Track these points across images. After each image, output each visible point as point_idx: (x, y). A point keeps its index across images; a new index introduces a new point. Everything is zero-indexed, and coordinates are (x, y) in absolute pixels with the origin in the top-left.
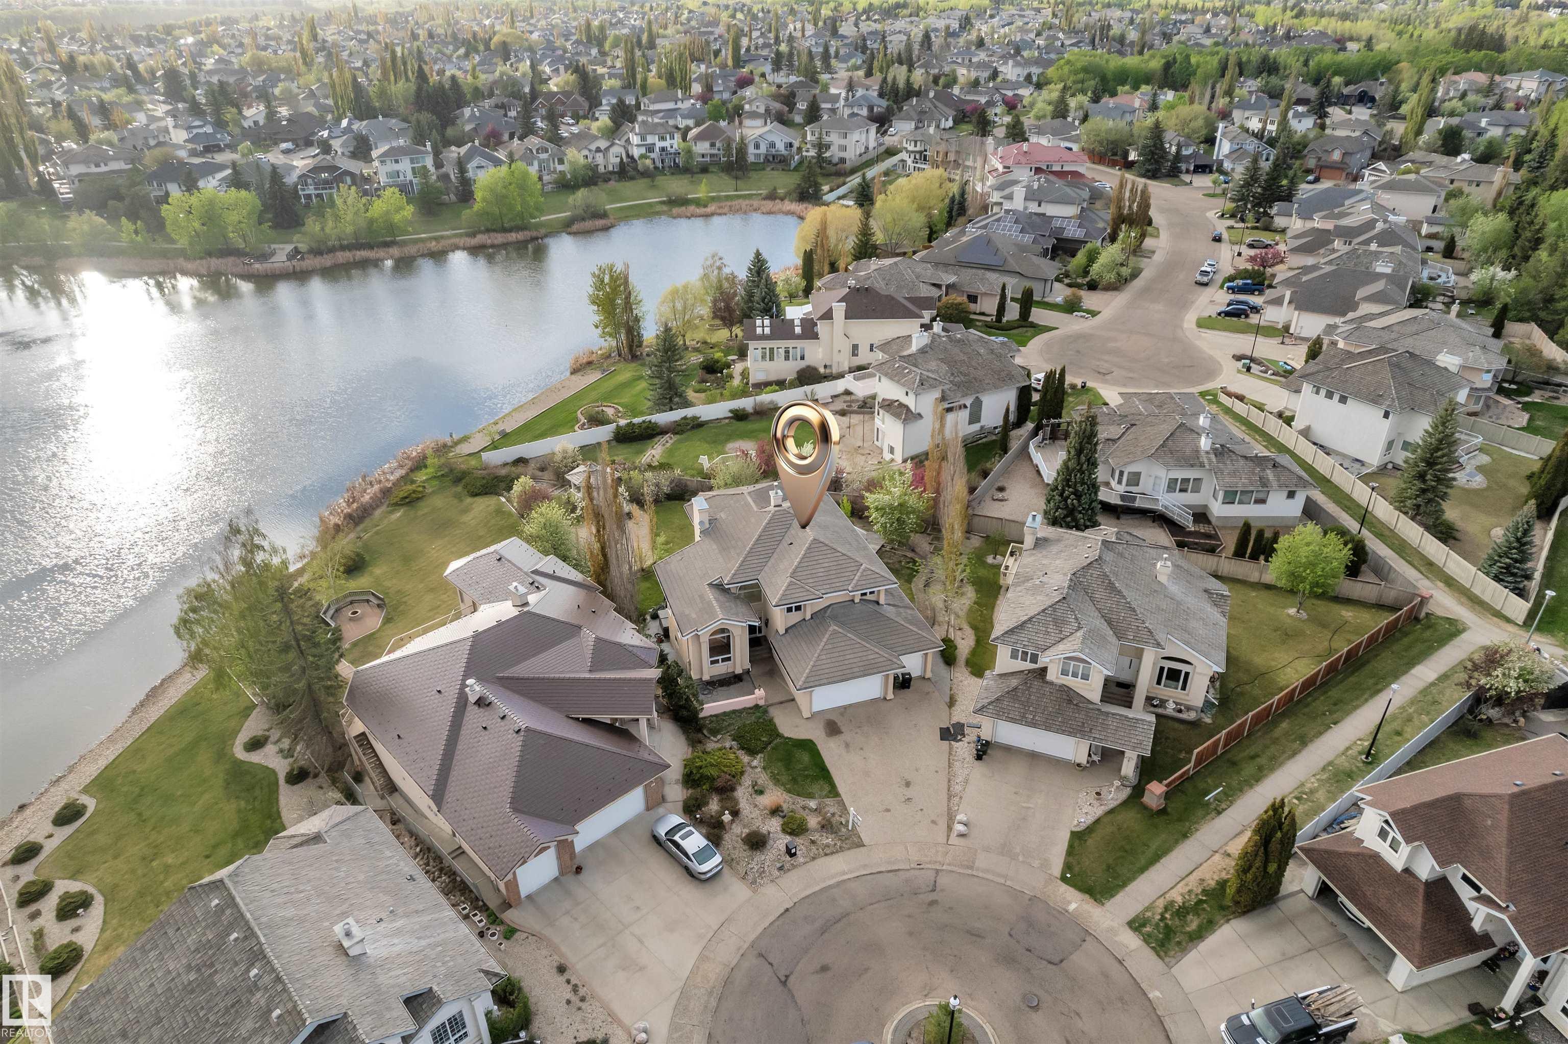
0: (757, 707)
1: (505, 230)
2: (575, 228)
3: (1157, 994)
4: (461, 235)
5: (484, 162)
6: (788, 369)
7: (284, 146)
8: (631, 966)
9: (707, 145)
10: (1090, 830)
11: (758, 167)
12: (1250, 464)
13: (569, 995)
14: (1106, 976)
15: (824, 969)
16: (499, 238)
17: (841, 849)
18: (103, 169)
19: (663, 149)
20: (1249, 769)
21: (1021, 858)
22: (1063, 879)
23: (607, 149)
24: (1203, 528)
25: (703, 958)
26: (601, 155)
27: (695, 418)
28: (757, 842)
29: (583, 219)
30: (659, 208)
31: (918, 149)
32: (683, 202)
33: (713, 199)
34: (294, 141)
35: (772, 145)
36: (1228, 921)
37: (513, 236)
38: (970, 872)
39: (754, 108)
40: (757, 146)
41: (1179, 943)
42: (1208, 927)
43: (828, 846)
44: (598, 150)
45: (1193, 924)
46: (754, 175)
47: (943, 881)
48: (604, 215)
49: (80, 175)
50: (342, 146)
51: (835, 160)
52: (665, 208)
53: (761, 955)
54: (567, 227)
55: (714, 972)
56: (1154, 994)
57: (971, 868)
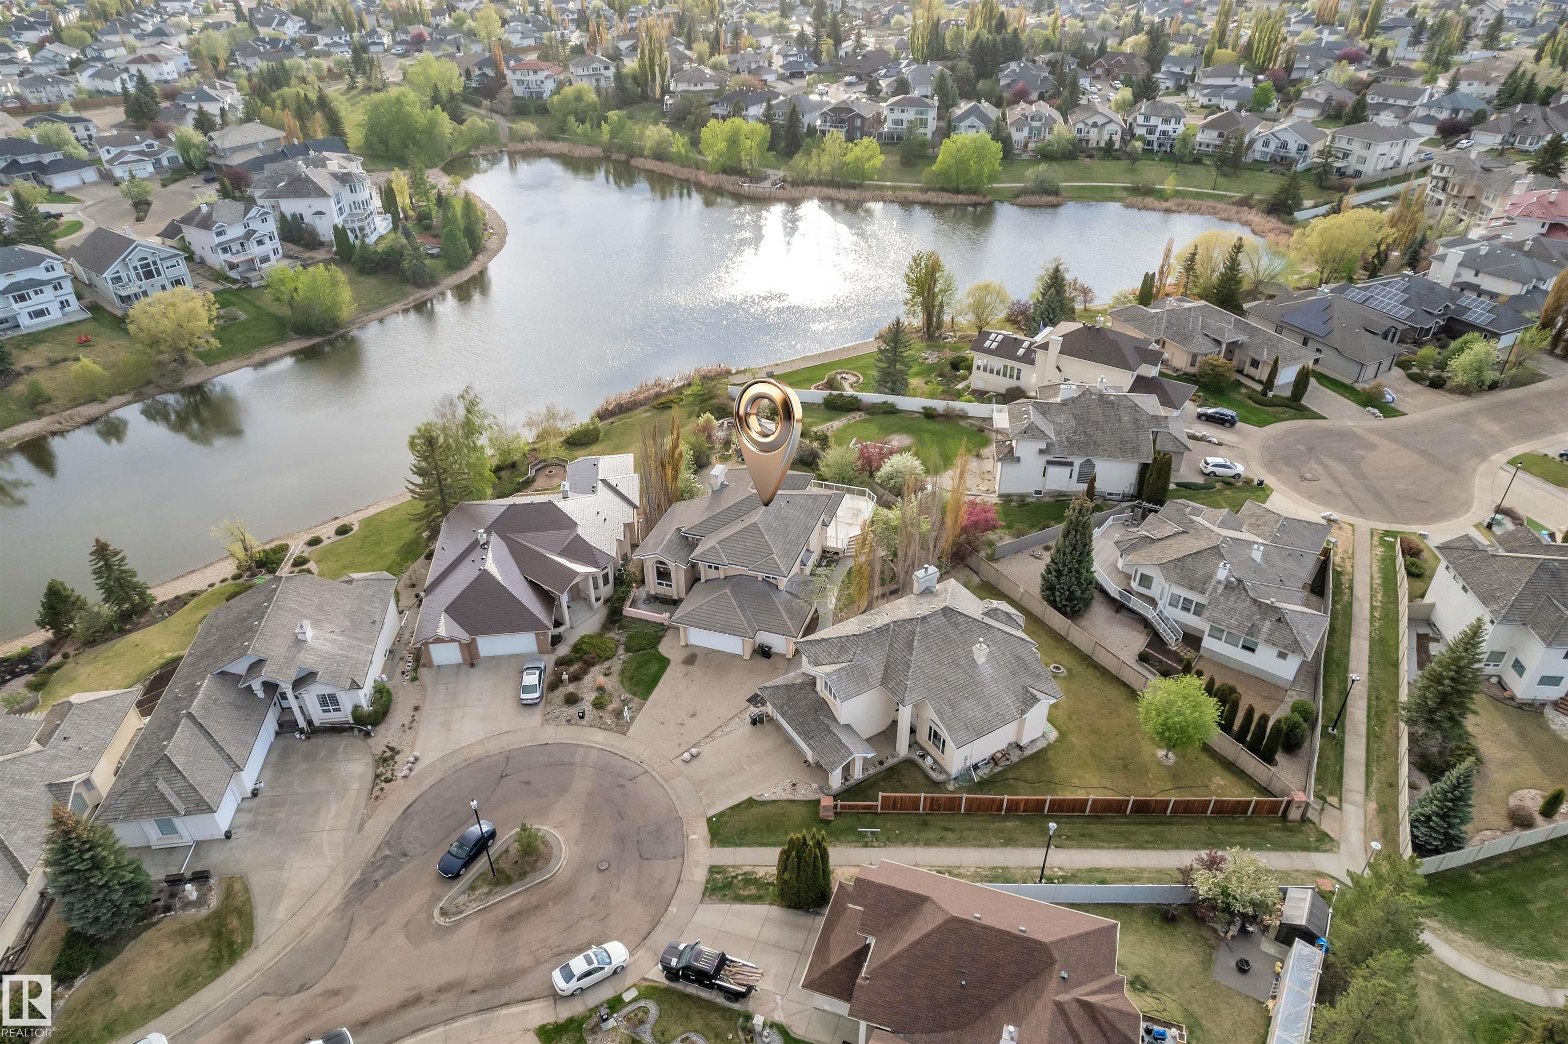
0: (662, 624)
1: (957, 191)
2: (1020, 200)
3: (675, 910)
4: (914, 189)
5: (977, 122)
6: (1002, 384)
7: (848, 79)
8: (447, 726)
9: (1215, 134)
10: (764, 803)
11: (1258, 165)
12: (1254, 609)
13: (407, 724)
14: (661, 882)
15: (528, 783)
16: (945, 198)
17: (611, 730)
18: (699, 88)
19: (1164, 133)
20: (931, 834)
21: (701, 794)
22: (709, 820)
23: (1104, 125)
24: (1187, 653)
25: (481, 742)
26: (1096, 130)
27: (893, 406)
28: (571, 700)
29: (1033, 193)
30: (1117, 194)
31: (1444, 175)
32: (1148, 192)
33: (1178, 194)
34: (859, 77)
35: (1284, 145)
36: (771, 904)
37: (962, 199)
38: (663, 782)
39: (1313, 96)
40: (1266, 144)
41: (725, 895)
42: (757, 899)
43: (606, 723)
44: (1095, 125)
45: (753, 890)
46: (1246, 175)
47: (643, 779)
48: (1056, 192)
49: (683, 91)
50: (888, 85)
51: (1350, 171)
52: (1124, 194)
53: (508, 758)
54: (1016, 198)
55: (479, 751)
56: (673, 909)
57: (666, 781)
